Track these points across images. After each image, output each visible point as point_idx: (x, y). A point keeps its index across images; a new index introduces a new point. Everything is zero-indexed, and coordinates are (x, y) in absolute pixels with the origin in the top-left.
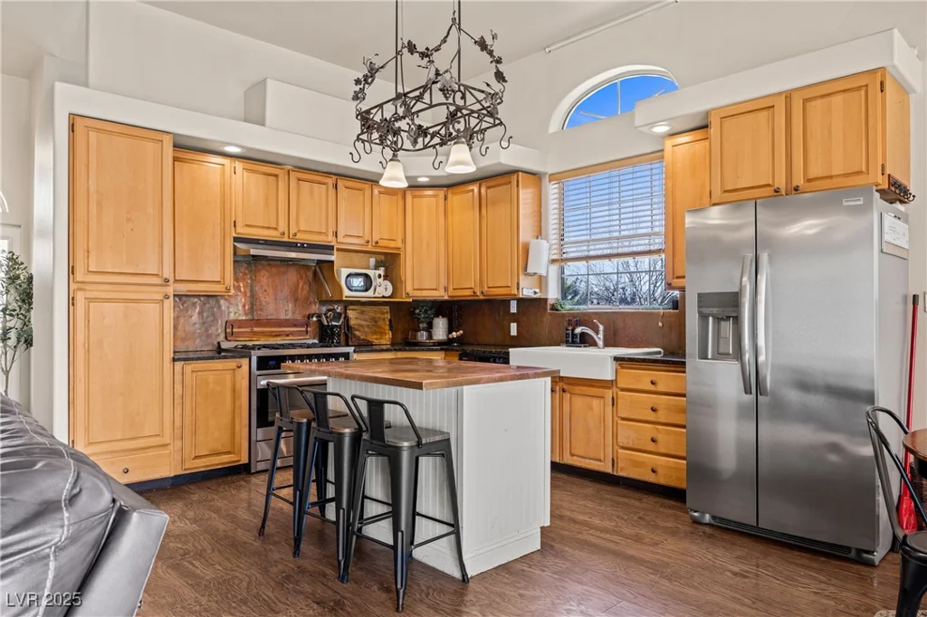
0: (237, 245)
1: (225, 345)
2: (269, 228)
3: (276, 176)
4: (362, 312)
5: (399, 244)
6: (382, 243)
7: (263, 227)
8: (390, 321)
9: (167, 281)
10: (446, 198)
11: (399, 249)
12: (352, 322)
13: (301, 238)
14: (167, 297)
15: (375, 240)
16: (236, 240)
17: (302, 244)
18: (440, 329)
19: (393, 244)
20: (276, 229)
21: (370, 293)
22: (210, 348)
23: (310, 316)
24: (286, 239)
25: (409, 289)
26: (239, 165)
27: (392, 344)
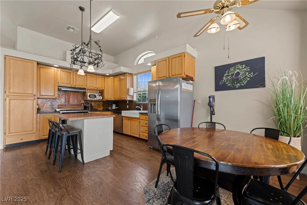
0: (59, 87)
1: (57, 110)
2: (68, 84)
3: (70, 72)
4: (95, 103)
5: (104, 89)
6: (98, 88)
7: (67, 84)
8: (103, 105)
9: (35, 95)
10: (114, 79)
11: (103, 89)
12: (92, 105)
13: (77, 86)
14: (35, 99)
15: (97, 87)
16: (58, 86)
17: (77, 88)
18: (114, 107)
19: (102, 88)
20: (70, 84)
21: (96, 99)
22: (54, 111)
23: (82, 104)
24: (73, 87)
25: (106, 98)
26: (59, 70)
27: (103, 110)
